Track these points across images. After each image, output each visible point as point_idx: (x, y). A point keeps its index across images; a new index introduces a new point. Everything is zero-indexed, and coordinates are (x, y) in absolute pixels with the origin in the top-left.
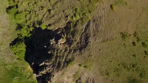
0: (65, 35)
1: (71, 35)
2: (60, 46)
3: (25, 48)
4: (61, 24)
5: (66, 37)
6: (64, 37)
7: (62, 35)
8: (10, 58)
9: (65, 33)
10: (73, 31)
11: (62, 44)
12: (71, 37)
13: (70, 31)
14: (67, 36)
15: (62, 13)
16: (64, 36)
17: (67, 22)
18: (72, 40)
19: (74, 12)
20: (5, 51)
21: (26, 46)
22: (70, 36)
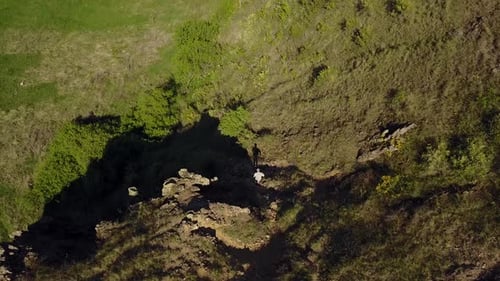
0: (291, 216)
1: (324, 239)
2: (185, 237)
3: (91, 159)
4: (320, 154)
5: (283, 226)
6: (272, 223)
7: (274, 206)
8: (22, 161)
9: (298, 208)
10: (360, 224)
11: (208, 240)
12: (317, 247)
13: (344, 212)
14: (294, 228)
15: (380, 98)
16: (280, 214)
17: (363, 160)
18: (303, 273)
19: (470, 122)
20: (37, 127)
21: (100, 156)
22: (315, 238)
